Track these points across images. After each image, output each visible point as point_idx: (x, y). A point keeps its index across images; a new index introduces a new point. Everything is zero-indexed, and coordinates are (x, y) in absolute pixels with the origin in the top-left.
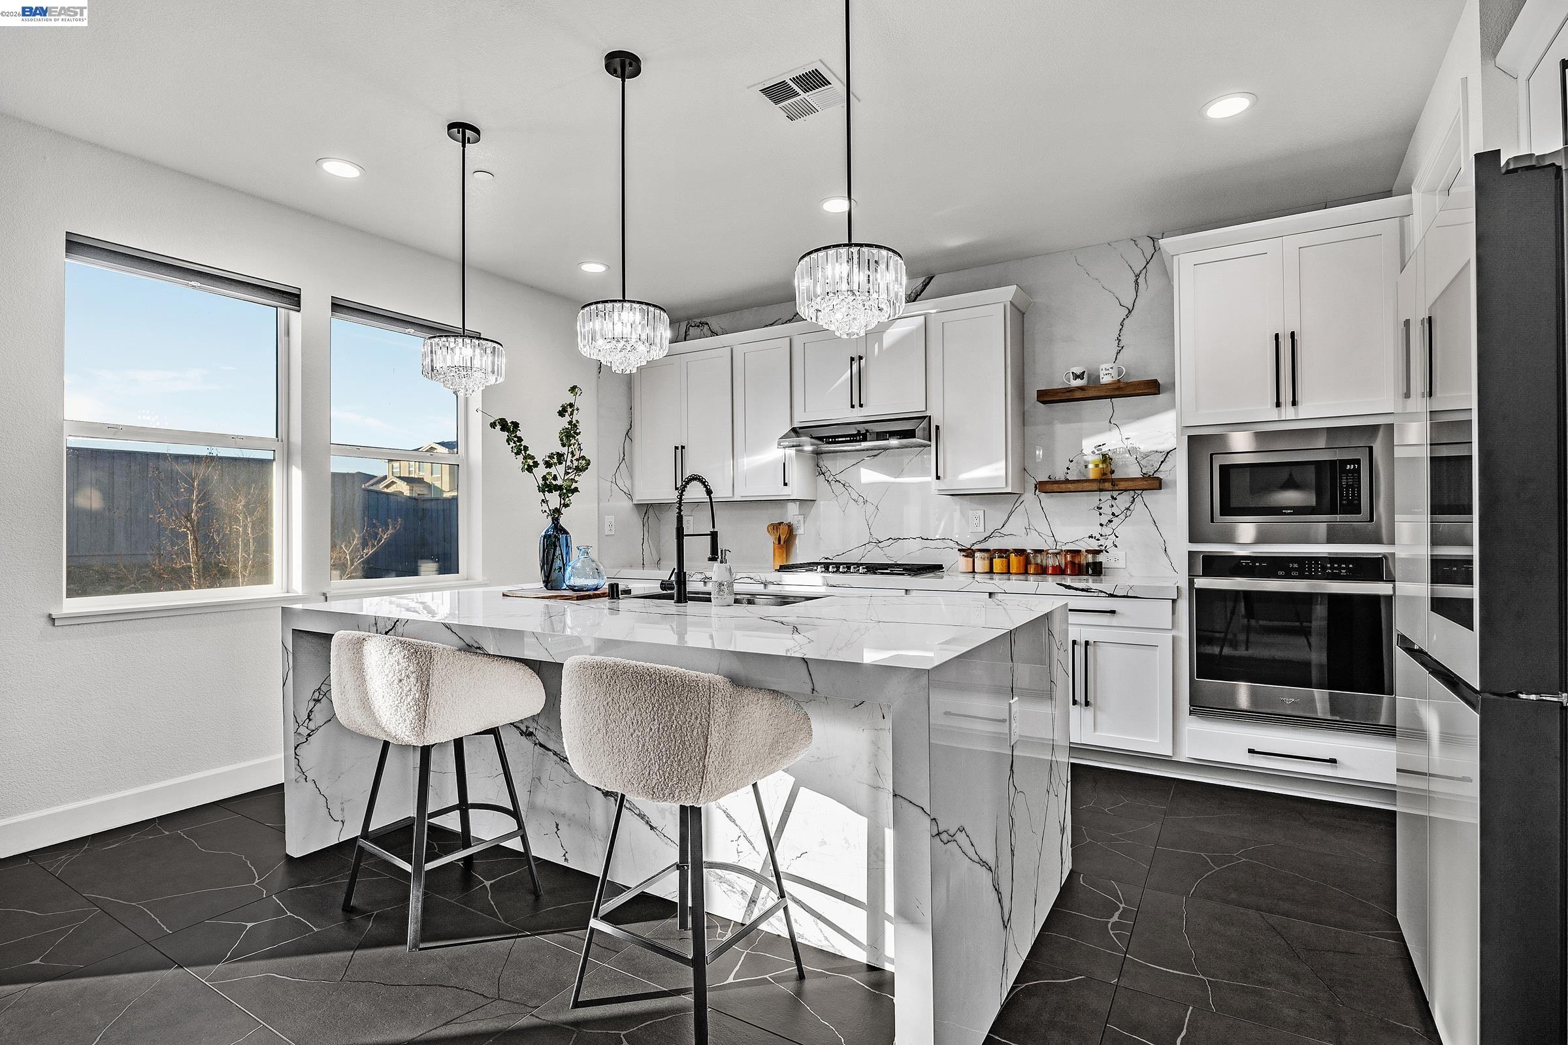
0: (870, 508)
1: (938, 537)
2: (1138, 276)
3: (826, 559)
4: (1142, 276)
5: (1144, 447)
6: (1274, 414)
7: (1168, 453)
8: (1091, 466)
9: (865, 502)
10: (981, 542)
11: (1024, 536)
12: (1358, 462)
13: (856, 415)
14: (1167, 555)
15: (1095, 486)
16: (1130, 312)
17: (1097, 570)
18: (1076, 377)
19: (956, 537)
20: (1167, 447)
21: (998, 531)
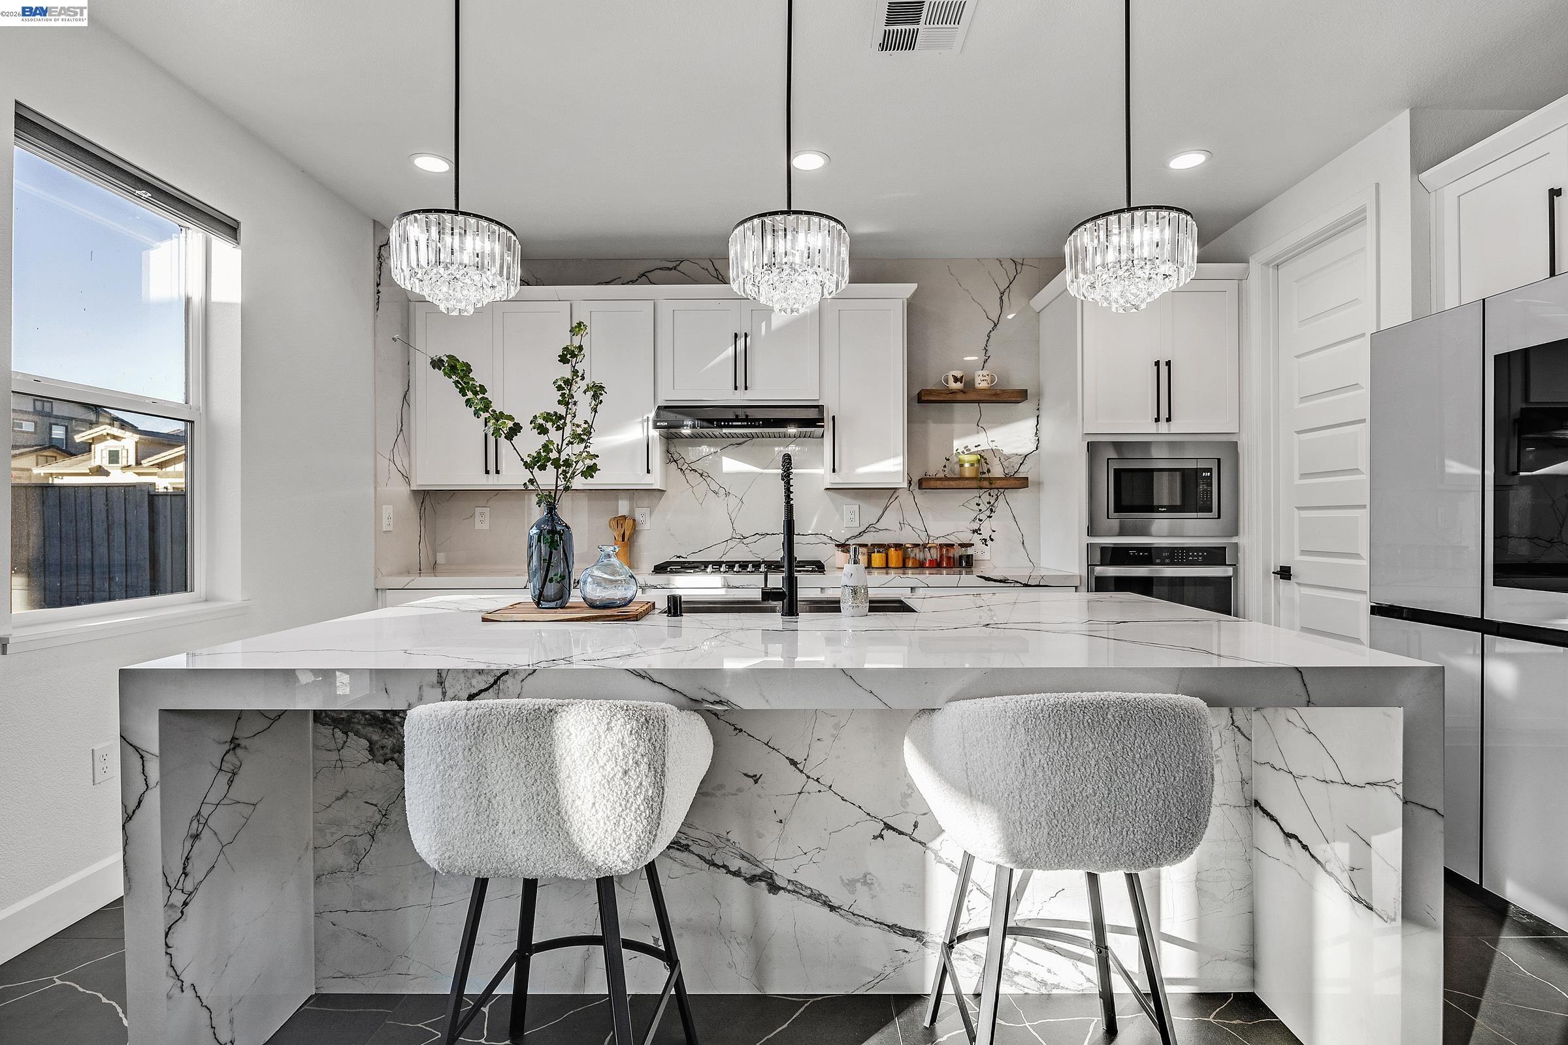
0: (734, 503)
1: (810, 532)
2: (1002, 294)
3: (679, 557)
4: (1006, 294)
5: (1007, 451)
6: (1152, 428)
7: (1026, 456)
8: (967, 465)
9: (727, 494)
10: (855, 537)
11: (898, 531)
12: (1210, 470)
13: (739, 398)
14: (1024, 548)
15: (974, 484)
16: (995, 325)
17: (966, 563)
18: (956, 380)
19: (830, 532)
20: (1025, 451)
21: (873, 526)
